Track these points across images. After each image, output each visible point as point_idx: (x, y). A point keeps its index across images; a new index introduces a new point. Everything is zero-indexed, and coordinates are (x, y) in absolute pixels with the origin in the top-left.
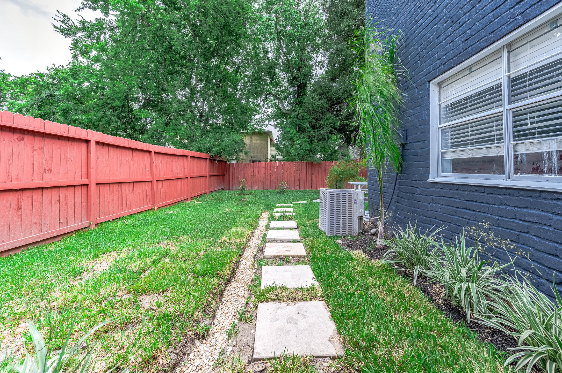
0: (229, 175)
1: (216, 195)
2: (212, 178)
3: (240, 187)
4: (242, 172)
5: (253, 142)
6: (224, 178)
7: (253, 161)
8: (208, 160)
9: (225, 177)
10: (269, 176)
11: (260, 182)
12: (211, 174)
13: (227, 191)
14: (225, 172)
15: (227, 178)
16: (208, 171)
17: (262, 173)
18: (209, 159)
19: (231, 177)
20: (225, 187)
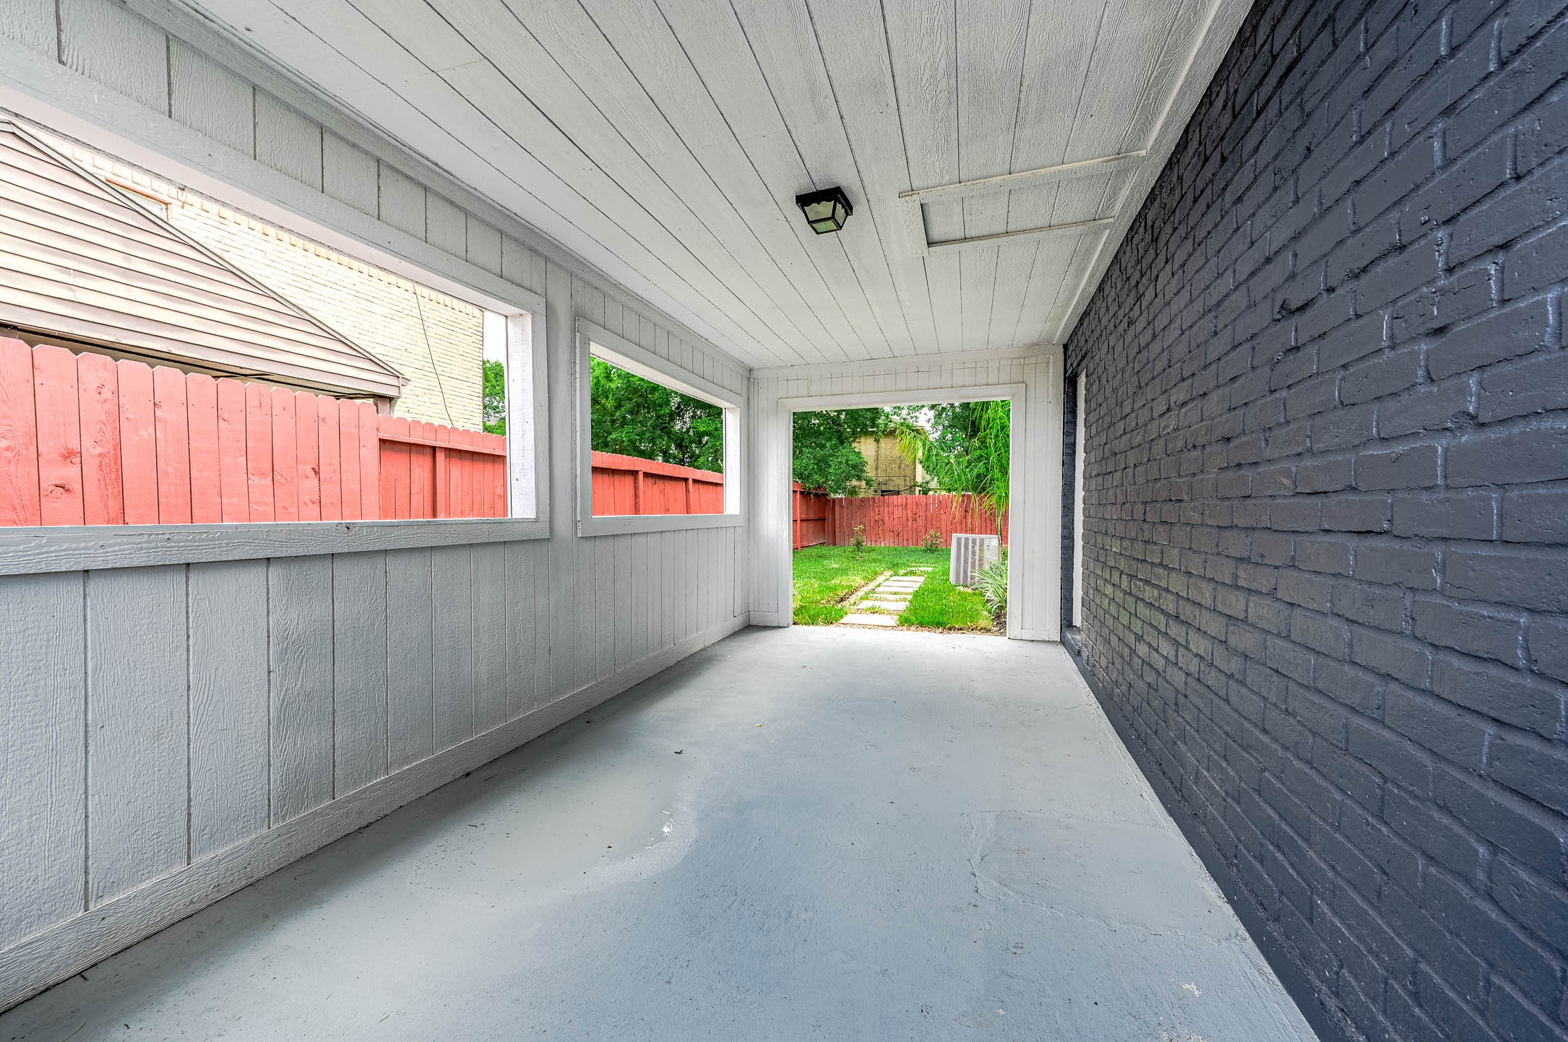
0: (834, 520)
1: (814, 551)
2: (805, 524)
3: (853, 541)
4: (858, 514)
5: (882, 450)
6: (824, 524)
7: (882, 491)
8: (798, 493)
9: (826, 522)
10: (910, 523)
11: (892, 534)
12: (804, 516)
13: (831, 547)
14: (826, 515)
15: (830, 525)
16: (798, 512)
17: (896, 515)
18: (801, 492)
19: (837, 522)
20: (826, 541)
